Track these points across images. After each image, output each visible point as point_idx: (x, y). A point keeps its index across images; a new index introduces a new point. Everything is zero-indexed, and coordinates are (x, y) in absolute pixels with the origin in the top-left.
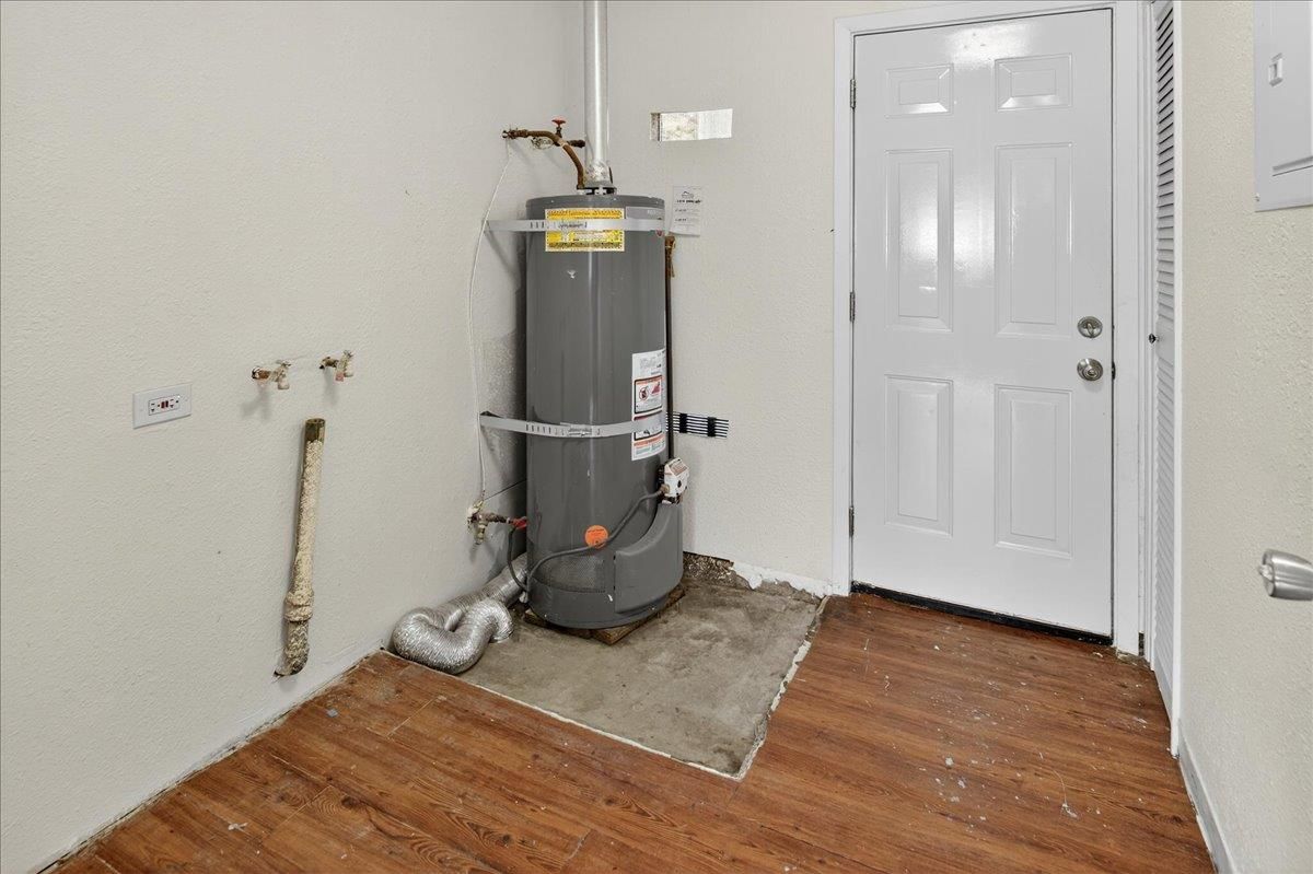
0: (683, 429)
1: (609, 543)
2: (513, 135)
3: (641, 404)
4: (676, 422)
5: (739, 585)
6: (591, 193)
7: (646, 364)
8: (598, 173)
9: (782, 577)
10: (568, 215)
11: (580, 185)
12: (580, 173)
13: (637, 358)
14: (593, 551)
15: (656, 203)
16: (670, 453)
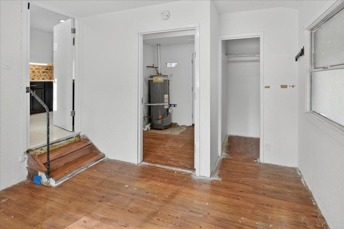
0: (171, 106)
1: (162, 118)
2: (148, 67)
3: (165, 101)
4: (170, 105)
5: (178, 126)
6: (159, 75)
7: (166, 96)
8: (159, 72)
9: (184, 124)
10: (156, 77)
11: (157, 74)
12: (157, 72)
13: (165, 95)
14: (160, 119)
15: (167, 76)
16: (169, 108)
